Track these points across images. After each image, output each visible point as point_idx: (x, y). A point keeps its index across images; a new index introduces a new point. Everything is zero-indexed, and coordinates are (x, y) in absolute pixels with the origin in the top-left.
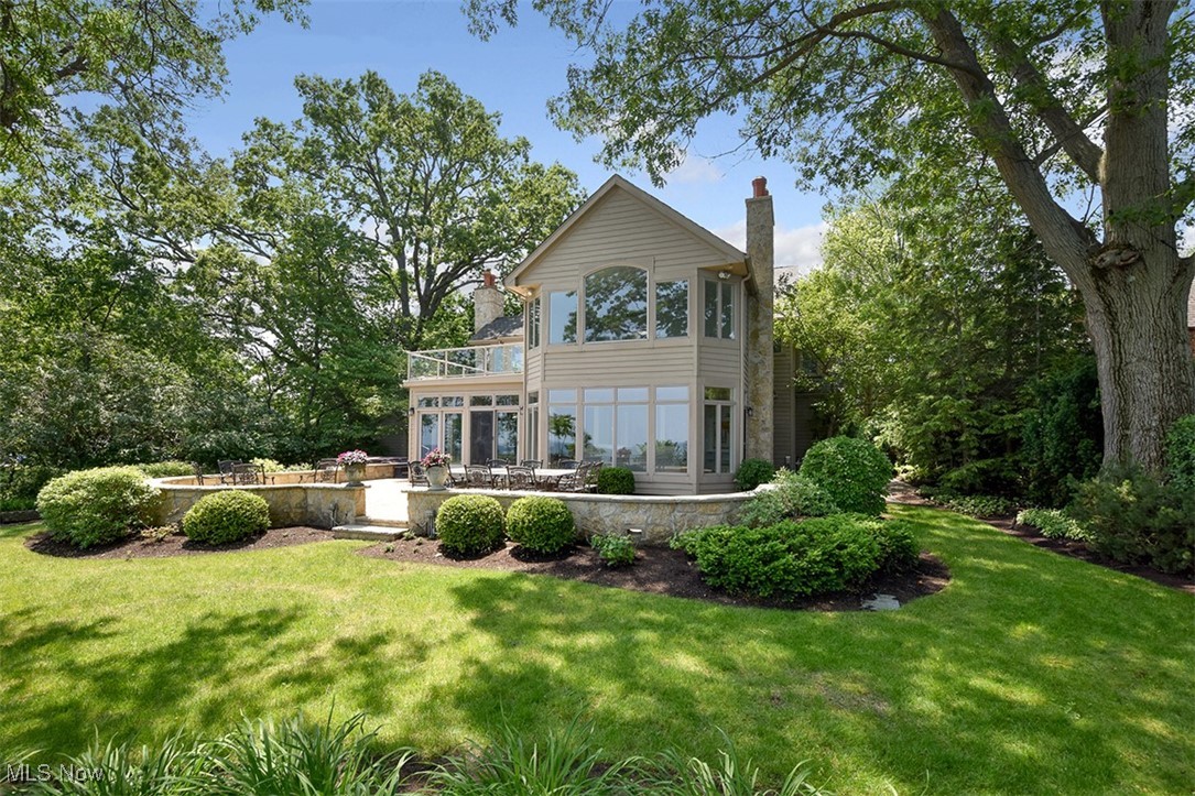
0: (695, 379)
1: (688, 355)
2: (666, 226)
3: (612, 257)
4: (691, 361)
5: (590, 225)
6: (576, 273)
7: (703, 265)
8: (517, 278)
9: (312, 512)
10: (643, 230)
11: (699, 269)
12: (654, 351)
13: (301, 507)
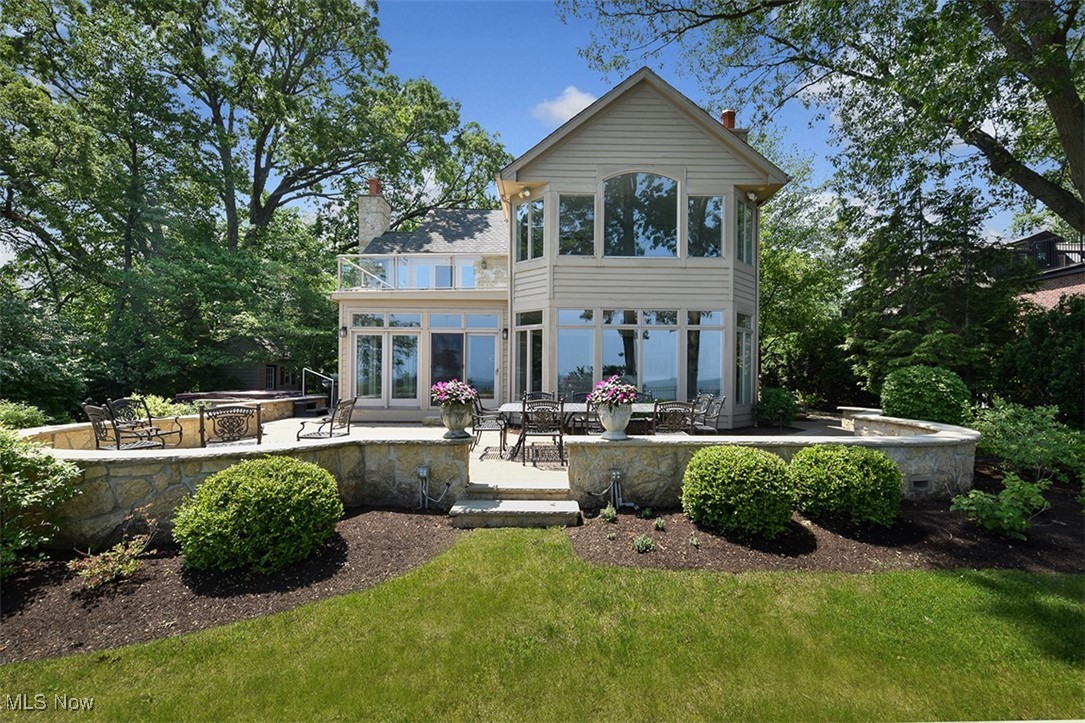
0: (731, 304)
1: (724, 278)
2: (701, 135)
3: (637, 161)
4: (726, 284)
5: (609, 121)
6: (594, 174)
7: (738, 183)
8: (517, 172)
9: (374, 484)
10: (674, 135)
11: (735, 186)
12: (686, 271)
13: (356, 477)
